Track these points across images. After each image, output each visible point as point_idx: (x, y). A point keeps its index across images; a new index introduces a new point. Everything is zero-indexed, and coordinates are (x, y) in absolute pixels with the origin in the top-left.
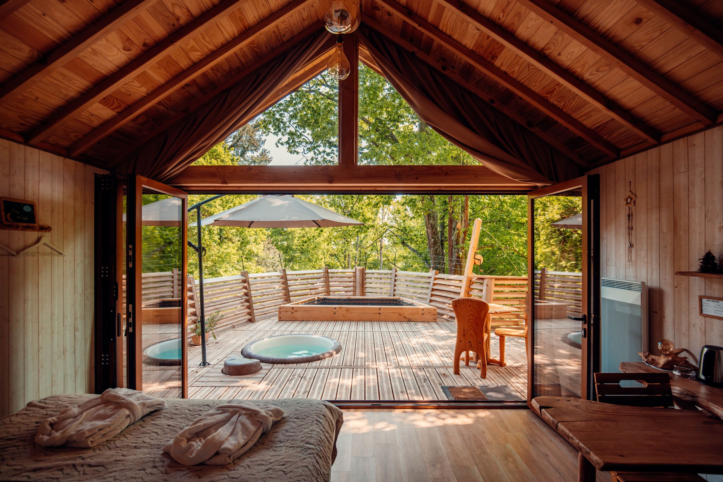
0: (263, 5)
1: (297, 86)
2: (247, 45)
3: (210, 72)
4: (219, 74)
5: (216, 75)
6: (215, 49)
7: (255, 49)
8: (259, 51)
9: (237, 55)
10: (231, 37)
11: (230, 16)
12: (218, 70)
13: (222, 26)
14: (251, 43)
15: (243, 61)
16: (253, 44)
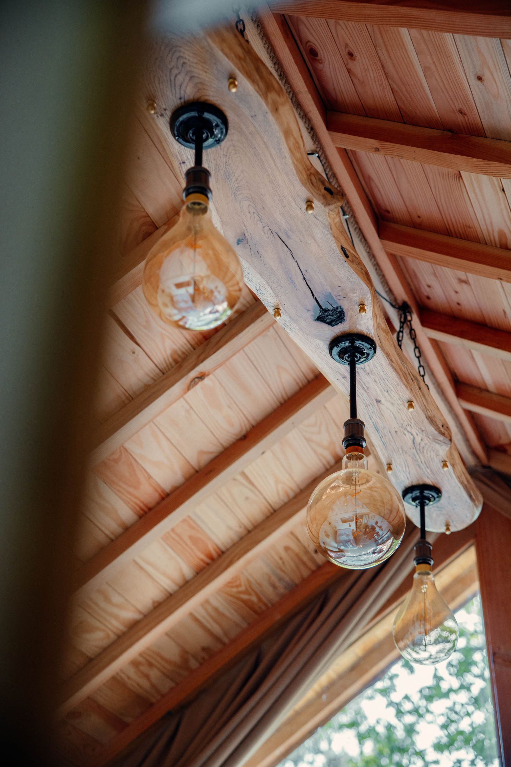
0: (247, 498)
1: (382, 665)
2: (220, 591)
3: (131, 672)
4: (154, 674)
5: (147, 676)
6: (137, 616)
7: (245, 597)
8: (254, 599)
9: (196, 620)
10: (174, 582)
11: (166, 538)
12: (151, 665)
13: (149, 563)
14: (230, 584)
15: (216, 629)
16: (237, 586)
